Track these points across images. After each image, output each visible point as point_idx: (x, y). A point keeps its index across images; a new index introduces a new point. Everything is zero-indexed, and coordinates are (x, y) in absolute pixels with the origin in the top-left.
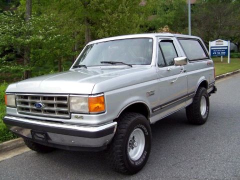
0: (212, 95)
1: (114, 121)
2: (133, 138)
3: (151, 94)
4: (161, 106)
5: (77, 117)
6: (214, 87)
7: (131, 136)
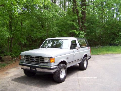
0: (89, 59)
1: (57, 65)
2: (62, 71)
3: (68, 58)
4: (70, 62)
5: (46, 64)
6: (90, 57)
7: (61, 71)
